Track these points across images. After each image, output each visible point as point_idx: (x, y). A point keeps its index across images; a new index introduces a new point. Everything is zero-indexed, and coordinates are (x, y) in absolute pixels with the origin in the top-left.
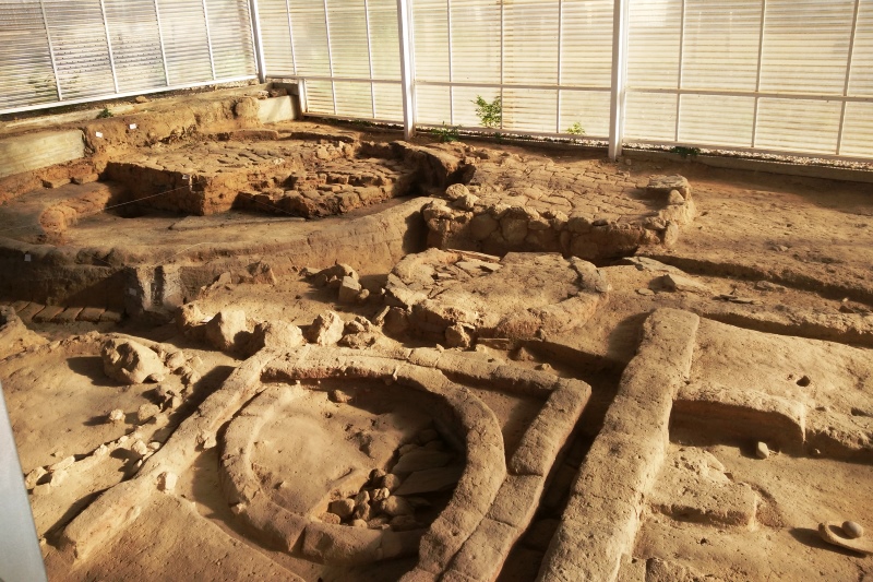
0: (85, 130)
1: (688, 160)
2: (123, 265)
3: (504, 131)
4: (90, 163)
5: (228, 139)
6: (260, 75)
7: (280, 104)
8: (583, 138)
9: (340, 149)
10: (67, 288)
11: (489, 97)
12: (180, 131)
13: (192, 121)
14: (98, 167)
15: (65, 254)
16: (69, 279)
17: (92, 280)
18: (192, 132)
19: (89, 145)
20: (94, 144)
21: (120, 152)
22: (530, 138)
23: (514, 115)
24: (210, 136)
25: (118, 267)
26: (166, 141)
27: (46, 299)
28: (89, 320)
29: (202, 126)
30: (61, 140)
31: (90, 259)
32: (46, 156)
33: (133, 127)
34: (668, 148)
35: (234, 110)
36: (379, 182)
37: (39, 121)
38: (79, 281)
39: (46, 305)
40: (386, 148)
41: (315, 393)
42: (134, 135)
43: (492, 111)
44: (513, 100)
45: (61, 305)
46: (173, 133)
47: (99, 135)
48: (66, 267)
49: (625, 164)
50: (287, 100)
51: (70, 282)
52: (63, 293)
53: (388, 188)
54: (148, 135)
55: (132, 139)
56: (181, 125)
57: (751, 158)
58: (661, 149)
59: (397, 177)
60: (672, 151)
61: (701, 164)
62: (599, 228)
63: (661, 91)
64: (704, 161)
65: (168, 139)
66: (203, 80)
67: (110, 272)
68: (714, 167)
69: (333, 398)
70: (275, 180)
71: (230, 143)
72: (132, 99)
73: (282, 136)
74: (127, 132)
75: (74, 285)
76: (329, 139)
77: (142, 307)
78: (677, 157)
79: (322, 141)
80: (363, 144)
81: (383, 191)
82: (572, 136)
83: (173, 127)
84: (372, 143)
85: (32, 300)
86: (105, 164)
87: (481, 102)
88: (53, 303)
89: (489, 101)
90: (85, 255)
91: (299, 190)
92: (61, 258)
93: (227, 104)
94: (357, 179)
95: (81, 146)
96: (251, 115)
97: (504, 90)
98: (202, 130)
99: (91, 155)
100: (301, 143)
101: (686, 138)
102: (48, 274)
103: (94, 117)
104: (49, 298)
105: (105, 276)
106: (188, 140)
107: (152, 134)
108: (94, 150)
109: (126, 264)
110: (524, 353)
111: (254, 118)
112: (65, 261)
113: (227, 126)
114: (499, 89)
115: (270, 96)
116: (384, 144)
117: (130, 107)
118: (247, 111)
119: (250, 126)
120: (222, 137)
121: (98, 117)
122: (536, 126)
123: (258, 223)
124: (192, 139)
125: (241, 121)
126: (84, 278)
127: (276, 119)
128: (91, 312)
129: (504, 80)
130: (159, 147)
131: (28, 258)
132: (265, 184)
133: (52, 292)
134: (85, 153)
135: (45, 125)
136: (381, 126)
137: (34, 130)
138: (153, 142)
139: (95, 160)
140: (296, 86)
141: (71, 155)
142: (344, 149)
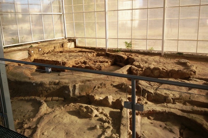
0: (29, 51)
1: (181, 56)
2: (63, 85)
3: (133, 49)
4: (30, 59)
5: (63, 52)
6: (65, 37)
7: (72, 44)
8: (154, 51)
9: (92, 54)
10: (47, 92)
11: (128, 41)
12: (51, 51)
13: (53, 48)
14: (32, 60)
15: (46, 83)
16: (47, 90)
17: (54, 89)
18: (53, 51)
19: (30, 55)
20: (31, 54)
21: (37, 56)
22: (139, 51)
23: (135, 46)
24: (58, 52)
25: (62, 86)
26: (47, 53)
27: (40, 95)
28: (55, 100)
29: (56, 49)
30: (23, 53)
31: (53, 84)
32: (19, 57)
33: (40, 50)
34: (176, 53)
35: (62, 45)
36: (107, 62)
37: (16, 48)
38: (50, 90)
39: (40, 97)
40: (104, 54)
41: (144, 117)
42: (40, 52)
43: (129, 45)
44: (134, 42)
45: (45, 97)
46: (49, 51)
47: (32, 52)
48: (46, 86)
49: (166, 57)
50: (73, 43)
51: (48, 90)
52: (45, 93)
53: (110, 63)
54: (44, 52)
55: (40, 53)
56: (51, 49)
57: (196, 55)
58: (174, 53)
59: (111, 61)
60: (176, 54)
61: (184, 56)
62: (180, 72)
63: (174, 40)
64: (185, 56)
65: (48, 53)
66: (52, 38)
67: (59, 87)
68: (187, 57)
69: (149, 118)
70: (81, 62)
71: (63, 53)
72: (37, 43)
73: (76, 51)
74: (39, 51)
75: (49, 91)
76: (88, 52)
77: (70, 96)
78: (178, 55)
79: (87, 52)
80: (97, 53)
81: (109, 64)
82: (151, 50)
83: (49, 50)
84: (100, 53)
85: (35, 96)
86: (33, 59)
87: (126, 43)
88: (42, 96)
89: (129, 42)
90: (51, 83)
91: (88, 64)
92: (45, 84)
93: (61, 44)
94: (101, 61)
95: (28, 55)
96: (66, 47)
97: (132, 40)
98: (55, 50)
99: (30, 57)
100: (81, 53)
101: (180, 51)
102: (41, 88)
103: (29, 47)
104: (41, 95)
105: (58, 88)
106: (52, 53)
107: (45, 52)
108: (31, 56)
109: (64, 84)
110: (187, 104)
111: (67, 47)
112: (46, 85)
113: (61, 49)
114: (131, 40)
115: (69, 42)
116: (103, 53)
117: (37, 45)
118: (65, 46)
119: (66, 49)
120: (61, 52)
121: (30, 47)
122: (141, 48)
123: (82, 73)
124: (53, 52)
125: (64, 48)
126: (52, 89)
127: (71, 48)
128: (55, 98)
129: (132, 38)
130: (45, 55)
131: (34, 84)
132: (79, 63)
133: (42, 93)
134: (29, 56)
135: (17, 49)
136: (98, 49)
137: (15, 51)
138: (45, 53)
139: (31, 58)
140: (75, 40)
141: (25, 57)
142: (93, 54)
